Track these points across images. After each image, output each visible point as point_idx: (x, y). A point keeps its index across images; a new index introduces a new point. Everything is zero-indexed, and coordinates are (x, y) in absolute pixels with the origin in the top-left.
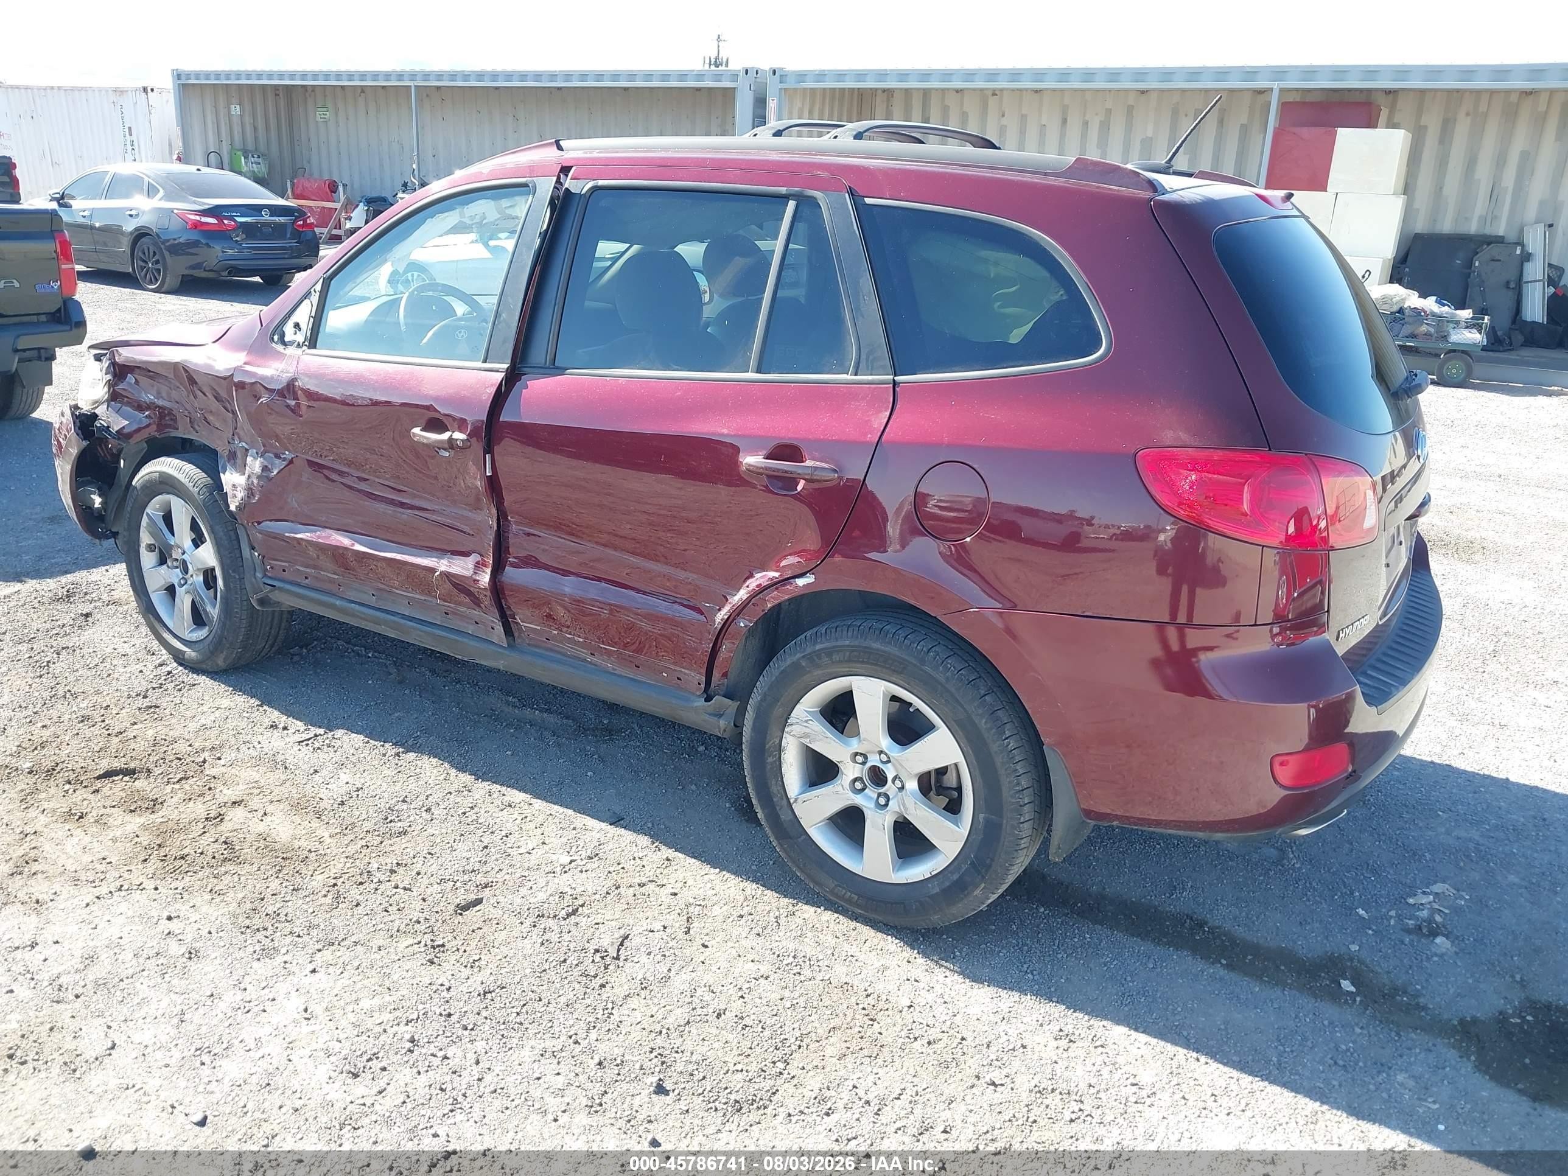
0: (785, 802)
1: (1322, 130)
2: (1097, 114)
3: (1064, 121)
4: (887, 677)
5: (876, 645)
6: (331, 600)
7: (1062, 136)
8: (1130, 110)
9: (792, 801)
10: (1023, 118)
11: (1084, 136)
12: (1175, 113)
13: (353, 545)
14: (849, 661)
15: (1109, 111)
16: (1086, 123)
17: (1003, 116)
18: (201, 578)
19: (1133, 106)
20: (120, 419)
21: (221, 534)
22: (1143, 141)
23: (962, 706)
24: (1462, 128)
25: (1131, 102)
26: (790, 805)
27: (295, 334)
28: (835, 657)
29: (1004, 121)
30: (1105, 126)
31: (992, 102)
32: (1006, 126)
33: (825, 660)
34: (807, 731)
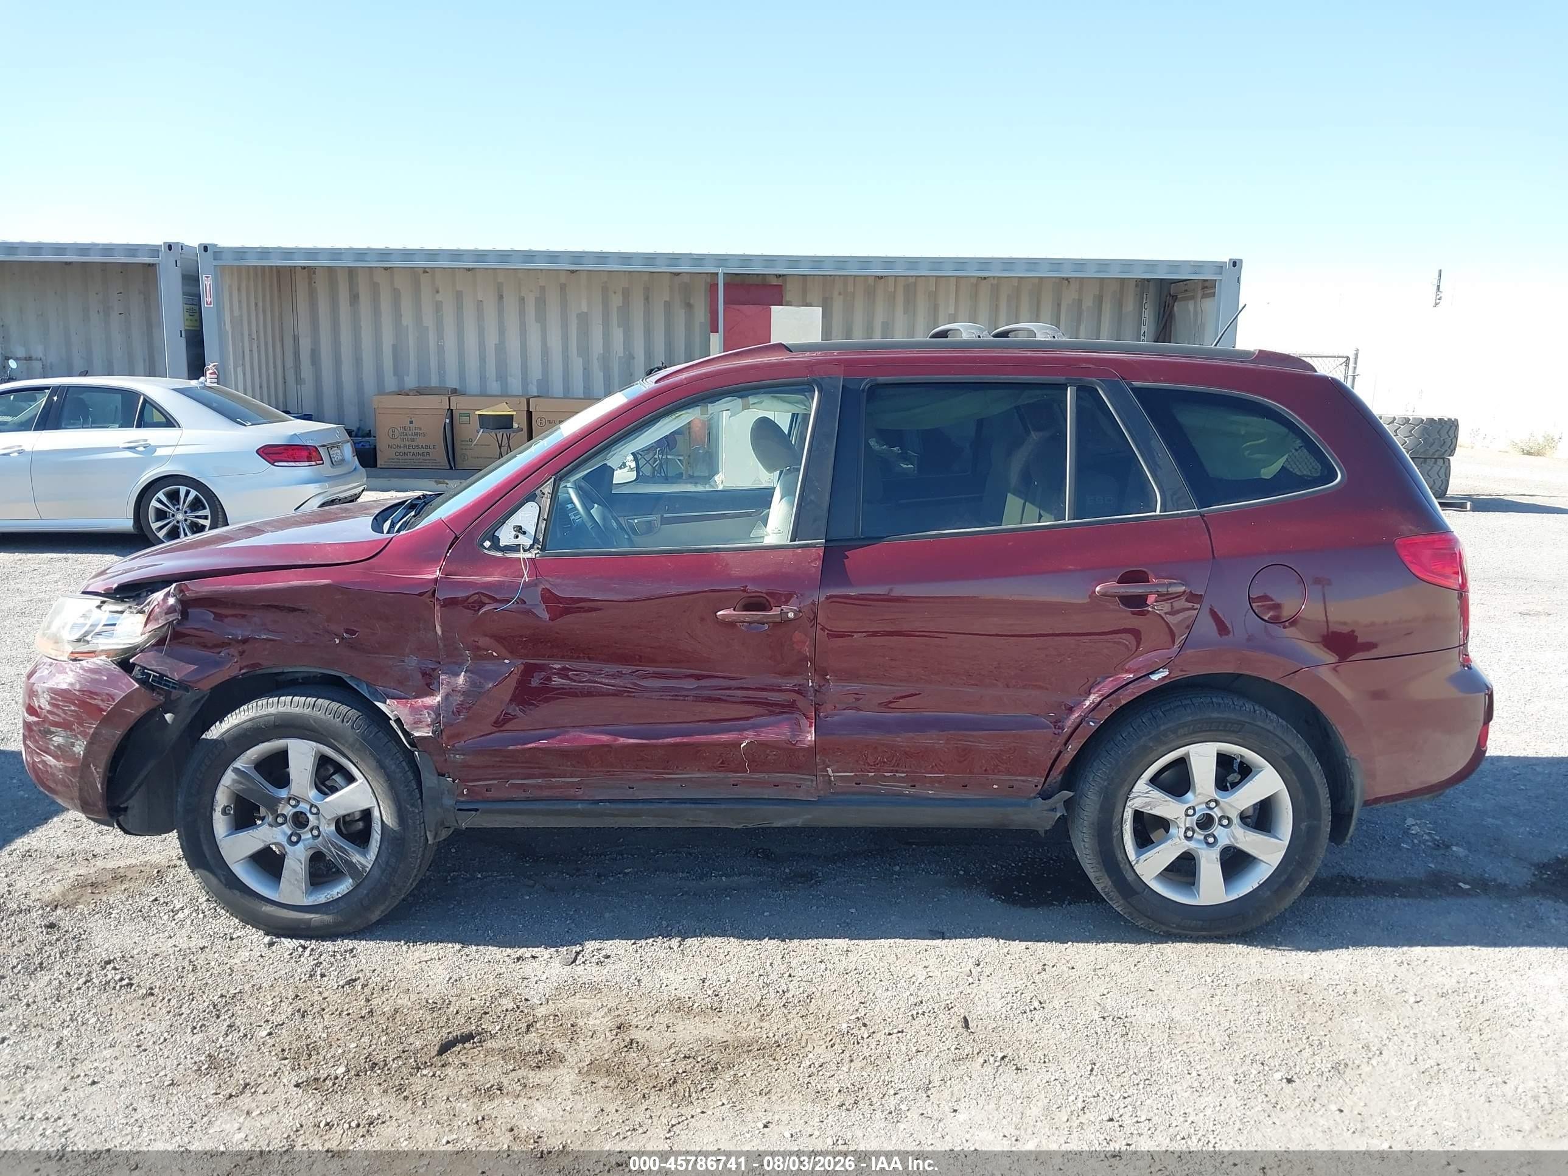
0: (1128, 866)
1: (760, 307)
2: (531, 291)
3: (501, 297)
4: (1222, 738)
5: (1215, 715)
6: (568, 806)
7: (501, 311)
8: (563, 288)
9: (1133, 863)
10: (459, 296)
11: (522, 314)
12: (605, 290)
13: (616, 740)
14: (1194, 732)
15: (543, 289)
16: (522, 300)
17: (438, 292)
18: (333, 828)
19: (565, 284)
20: (182, 664)
21: (393, 767)
22: (579, 316)
23: (1287, 744)
24: (859, 305)
25: (563, 280)
26: (1132, 867)
27: (517, 537)
28: (1181, 732)
29: (439, 297)
30: (541, 302)
31: (424, 279)
32: (441, 302)
33: (1172, 736)
34: (1148, 800)
